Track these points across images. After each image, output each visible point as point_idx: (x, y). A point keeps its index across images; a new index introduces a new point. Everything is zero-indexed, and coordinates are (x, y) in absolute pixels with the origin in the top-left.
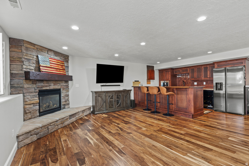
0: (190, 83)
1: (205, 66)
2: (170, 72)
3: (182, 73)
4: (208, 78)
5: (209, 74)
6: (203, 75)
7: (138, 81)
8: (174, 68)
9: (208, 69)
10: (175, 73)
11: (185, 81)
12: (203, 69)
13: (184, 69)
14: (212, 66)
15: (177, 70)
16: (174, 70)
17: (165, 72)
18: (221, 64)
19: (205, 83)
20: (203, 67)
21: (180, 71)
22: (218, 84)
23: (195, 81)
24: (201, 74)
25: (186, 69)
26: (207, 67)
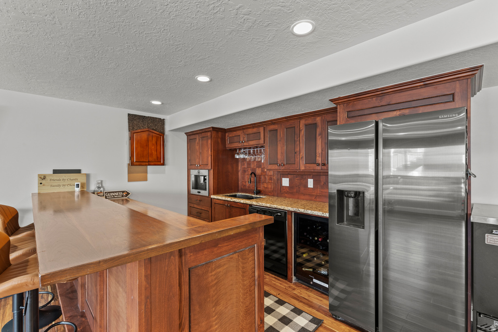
0: (271, 179)
1: (310, 121)
2: (209, 141)
3: (245, 144)
4: (319, 165)
5: (322, 150)
6: (303, 153)
7: (79, 171)
8: (225, 129)
9: (318, 131)
10: (229, 146)
11: (258, 171)
12: (303, 133)
13: (250, 131)
14: (329, 117)
15: (234, 133)
16: (227, 134)
17: (199, 140)
18: (359, 107)
19: (311, 183)
20: (303, 122)
21: (241, 139)
22: (348, 197)
23: (285, 175)
24: (298, 149)
25: (255, 130)
26: (315, 125)
